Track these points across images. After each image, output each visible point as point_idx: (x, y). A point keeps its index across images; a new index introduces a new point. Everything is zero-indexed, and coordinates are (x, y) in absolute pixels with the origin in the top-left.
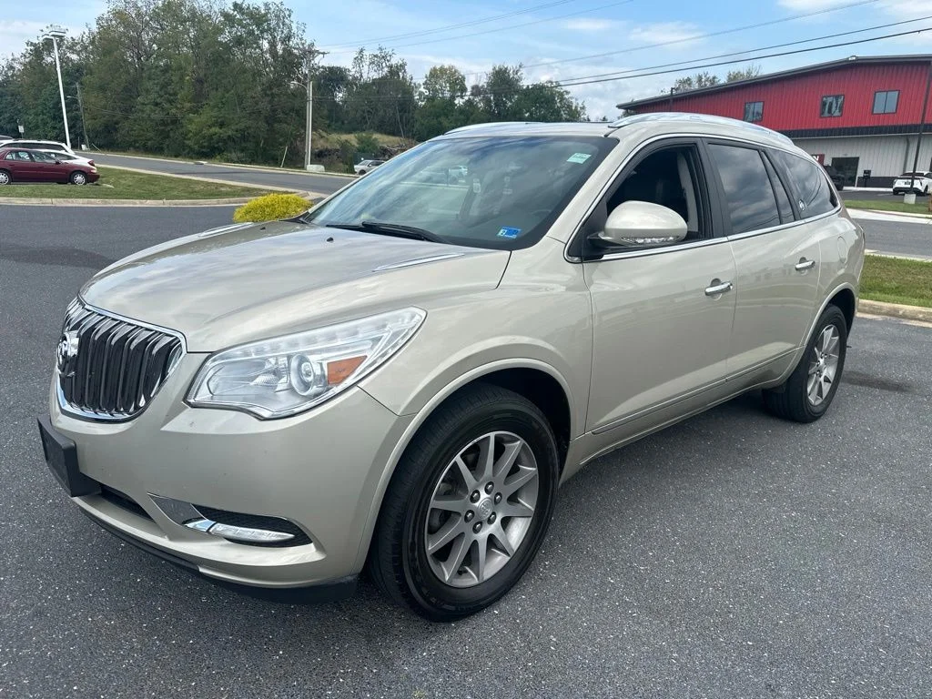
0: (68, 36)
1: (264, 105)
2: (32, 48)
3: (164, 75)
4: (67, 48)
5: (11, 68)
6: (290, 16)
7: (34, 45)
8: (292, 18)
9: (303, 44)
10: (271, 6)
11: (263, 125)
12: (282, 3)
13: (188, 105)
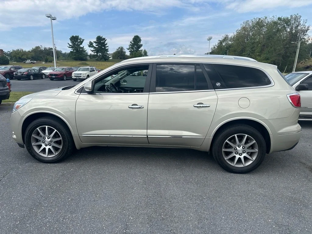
0: (230, 37)
1: (283, 52)
2: (220, 42)
3: (252, 45)
4: (229, 40)
5: (214, 48)
6: (300, 18)
7: (220, 41)
8: (301, 19)
9: (305, 28)
10: (293, 16)
11: (281, 58)
12: (298, 14)
13: (258, 54)
